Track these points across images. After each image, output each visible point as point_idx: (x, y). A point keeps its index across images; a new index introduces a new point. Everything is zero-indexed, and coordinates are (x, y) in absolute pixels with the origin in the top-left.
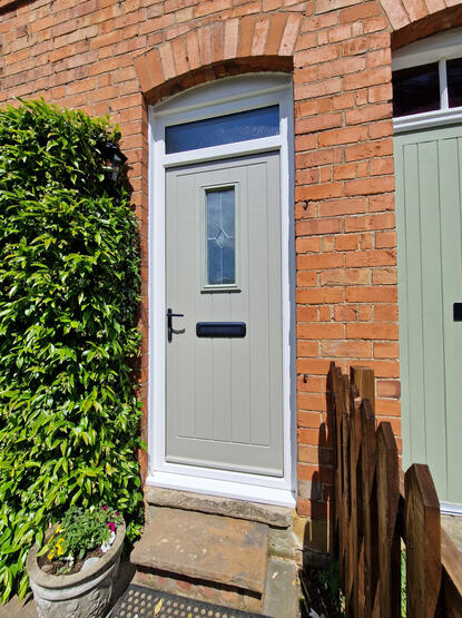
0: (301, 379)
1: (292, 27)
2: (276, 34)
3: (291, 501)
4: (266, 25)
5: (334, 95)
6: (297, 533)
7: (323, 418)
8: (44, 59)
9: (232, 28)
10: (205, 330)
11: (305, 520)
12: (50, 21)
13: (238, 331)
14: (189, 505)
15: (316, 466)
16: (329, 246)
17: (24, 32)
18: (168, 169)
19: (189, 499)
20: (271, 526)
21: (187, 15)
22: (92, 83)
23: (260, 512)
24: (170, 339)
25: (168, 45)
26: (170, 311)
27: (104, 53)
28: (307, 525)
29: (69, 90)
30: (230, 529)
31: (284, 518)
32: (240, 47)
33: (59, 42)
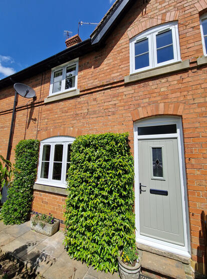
0: (190, 215)
1: (181, 107)
2: (177, 108)
3: (189, 256)
4: (173, 105)
5: (197, 128)
6: (192, 267)
7: (200, 228)
8: (102, 108)
9: (162, 105)
10: (153, 192)
11: (195, 262)
12: (104, 98)
13: (165, 193)
14: (152, 251)
15: (198, 244)
16: (198, 173)
17: (95, 100)
19: (151, 249)
20: (183, 263)
21: (147, 100)
22: (117, 116)
23: (178, 258)
24: (141, 193)
25: (141, 108)
26: (140, 184)
27: (120, 108)
28: (196, 264)
29: (109, 117)
30: (169, 261)
31: (187, 261)
32: (164, 111)
33: (106, 104)
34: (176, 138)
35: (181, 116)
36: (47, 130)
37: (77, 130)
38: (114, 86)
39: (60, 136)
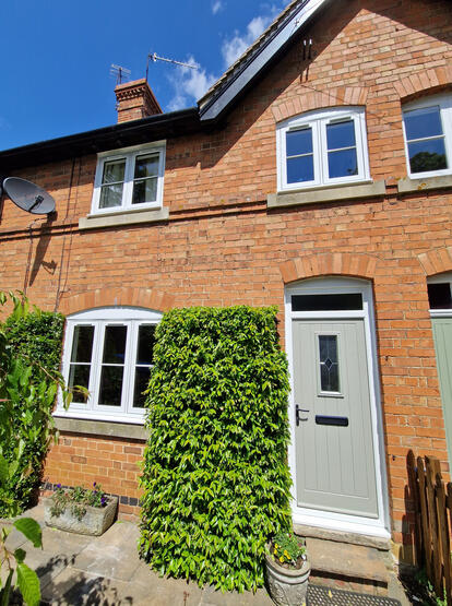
0: (388, 459)
1: (372, 263)
2: (364, 264)
3: (388, 535)
4: (357, 259)
5: (398, 302)
6: (395, 554)
7: (406, 482)
8: (218, 252)
9: (337, 258)
10: (321, 420)
11: (399, 545)
12: (223, 231)
13: (343, 422)
14: (324, 536)
15: (404, 511)
16: (401, 382)
17: (204, 233)
18: (293, 320)
19: (322, 532)
20: (379, 550)
21: (311, 245)
22: (252, 271)
23: (370, 541)
24: (298, 424)
25: (299, 259)
26: (297, 406)
27: (259, 256)
28: (401, 549)
29: (235, 273)
30: (355, 551)
31: (386, 544)
32: (342, 270)
33: (228, 244)
34: (362, 319)
35: (372, 280)
36: (84, 291)
37: (161, 294)
38: (245, 209)
39: (119, 306)
